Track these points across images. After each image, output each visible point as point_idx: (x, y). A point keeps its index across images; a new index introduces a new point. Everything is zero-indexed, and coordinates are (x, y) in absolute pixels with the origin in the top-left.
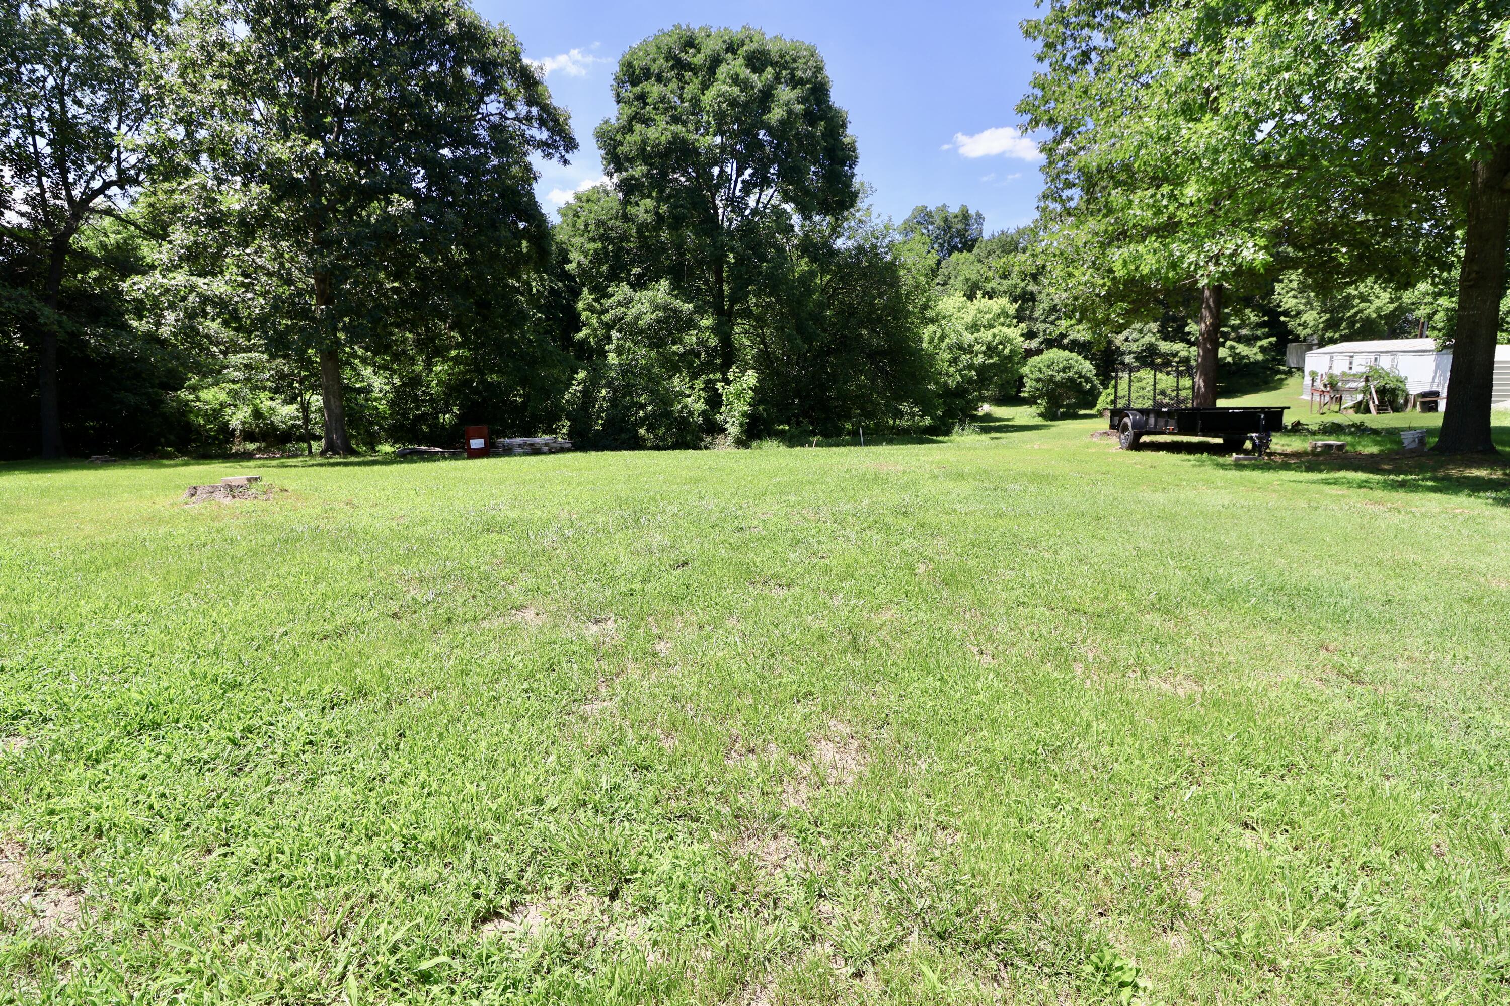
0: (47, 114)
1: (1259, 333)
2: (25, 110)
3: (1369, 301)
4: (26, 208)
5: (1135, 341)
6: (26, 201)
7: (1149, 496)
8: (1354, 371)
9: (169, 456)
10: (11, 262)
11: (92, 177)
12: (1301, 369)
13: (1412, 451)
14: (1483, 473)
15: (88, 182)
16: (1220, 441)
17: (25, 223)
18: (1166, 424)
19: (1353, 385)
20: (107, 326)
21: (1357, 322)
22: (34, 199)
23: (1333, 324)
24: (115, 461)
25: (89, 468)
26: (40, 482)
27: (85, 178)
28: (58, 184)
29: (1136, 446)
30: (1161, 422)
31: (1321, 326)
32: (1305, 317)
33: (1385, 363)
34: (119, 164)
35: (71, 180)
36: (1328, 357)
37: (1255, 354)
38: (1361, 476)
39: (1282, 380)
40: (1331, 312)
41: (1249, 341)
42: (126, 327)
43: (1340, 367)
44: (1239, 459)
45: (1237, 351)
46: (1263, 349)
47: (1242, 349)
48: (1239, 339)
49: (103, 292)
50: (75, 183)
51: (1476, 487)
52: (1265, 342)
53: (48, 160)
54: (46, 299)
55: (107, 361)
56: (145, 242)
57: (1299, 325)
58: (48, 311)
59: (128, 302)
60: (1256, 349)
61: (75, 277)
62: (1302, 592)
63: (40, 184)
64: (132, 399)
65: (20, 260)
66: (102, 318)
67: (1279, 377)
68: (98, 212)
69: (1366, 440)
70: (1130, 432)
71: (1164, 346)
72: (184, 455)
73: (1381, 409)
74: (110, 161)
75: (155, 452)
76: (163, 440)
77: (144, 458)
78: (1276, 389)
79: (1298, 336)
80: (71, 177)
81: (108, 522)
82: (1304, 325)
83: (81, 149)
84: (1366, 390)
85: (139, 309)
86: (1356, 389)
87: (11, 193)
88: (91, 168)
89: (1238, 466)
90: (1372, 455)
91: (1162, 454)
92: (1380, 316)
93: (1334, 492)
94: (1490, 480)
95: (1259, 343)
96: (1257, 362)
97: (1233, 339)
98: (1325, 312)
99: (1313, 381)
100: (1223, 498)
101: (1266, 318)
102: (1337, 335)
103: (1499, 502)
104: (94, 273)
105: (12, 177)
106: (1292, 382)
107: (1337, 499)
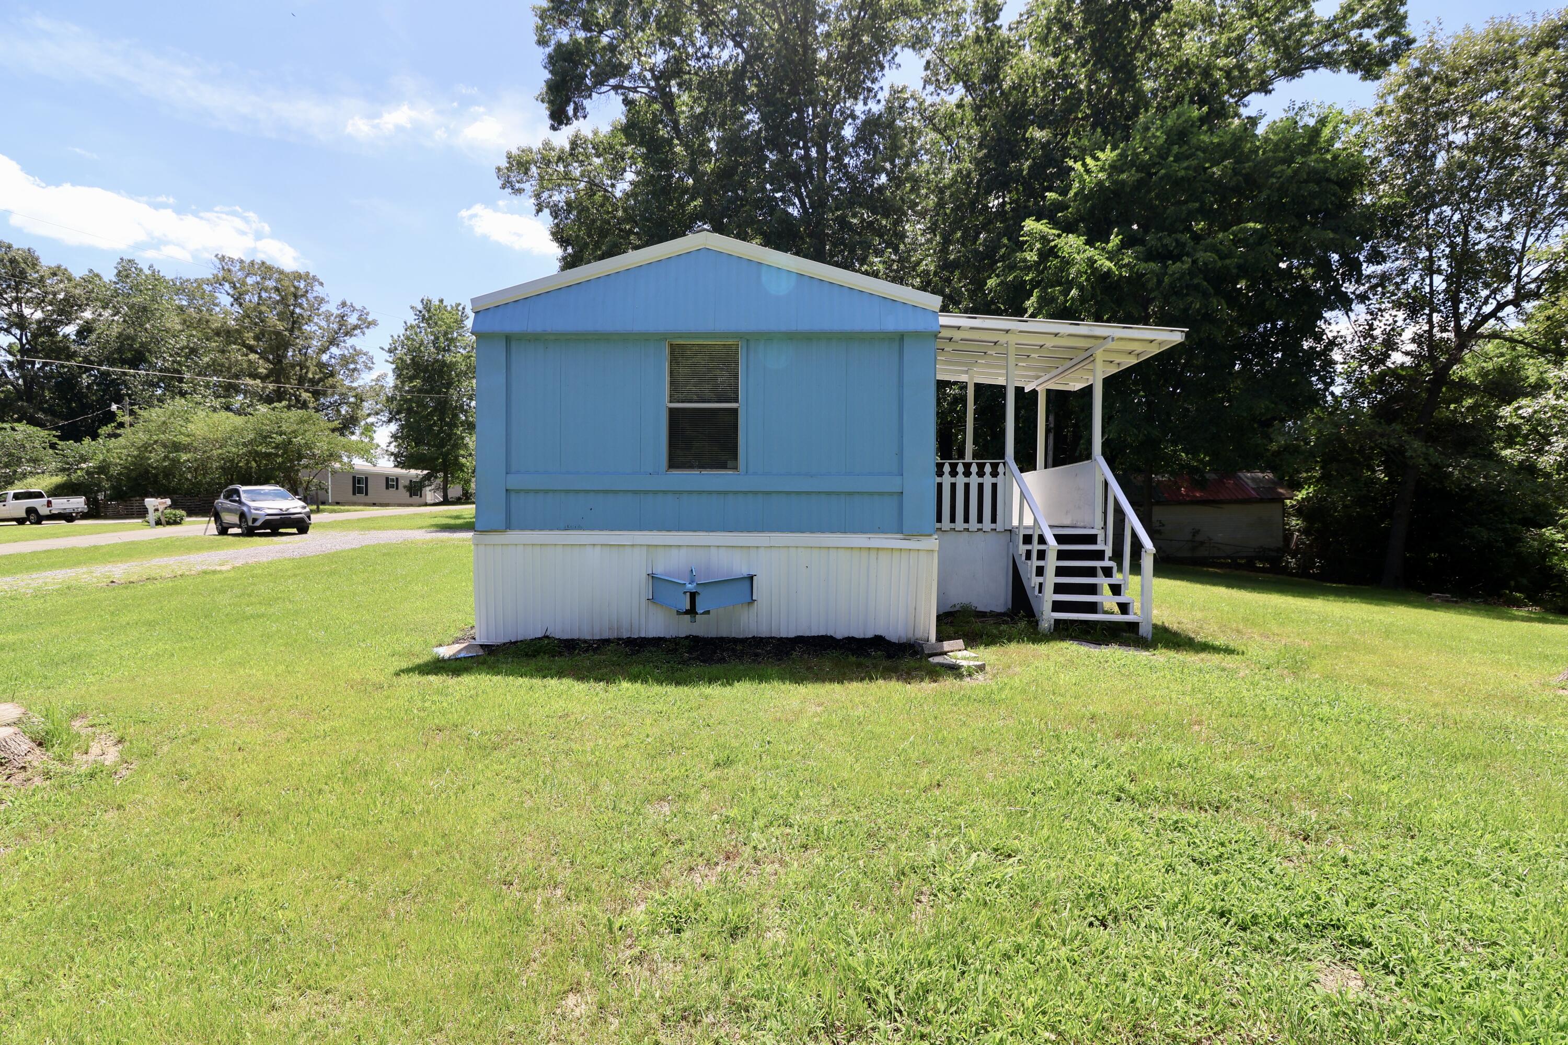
0: (1447, 250)
2: (1427, 254)
4: (1412, 347)
6: (1413, 340)
9: (1518, 604)
10: (1388, 400)
11: (1486, 302)
15: (1480, 308)
17: (1408, 360)
20: (1475, 456)
22: (1422, 336)
24: (1456, 602)
25: (1428, 607)
26: (1381, 617)
27: (1477, 304)
28: (1447, 317)
34: (1519, 280)
35: (1462, 310)
42: (1493, 457)
49: (1475, 420)
50: (1465, 312)
53: (1441, 297)
54: (1417, 433)
55: (1467, 493)
56: (1531, 361)
58: (1417, 444)
59: (1501, 428)
61: (1448, 408)
63: (1430, 321)
64: (1485, 535)
65: (1397, 398)
66: (1470, 449)
68: (1485, 337)
72: (1536, 603)
74: (1508, 279)
75: (1500, 596)
76: (1512, 583)
77: (1486, 602)
80: (1462, 307)
81: (1461, 690)
83: (1476, 276)
85: (1512, 435)
87: (1400, 335)
88: (1485, 293)
104: (1469, 402)
105: (1405, 320)
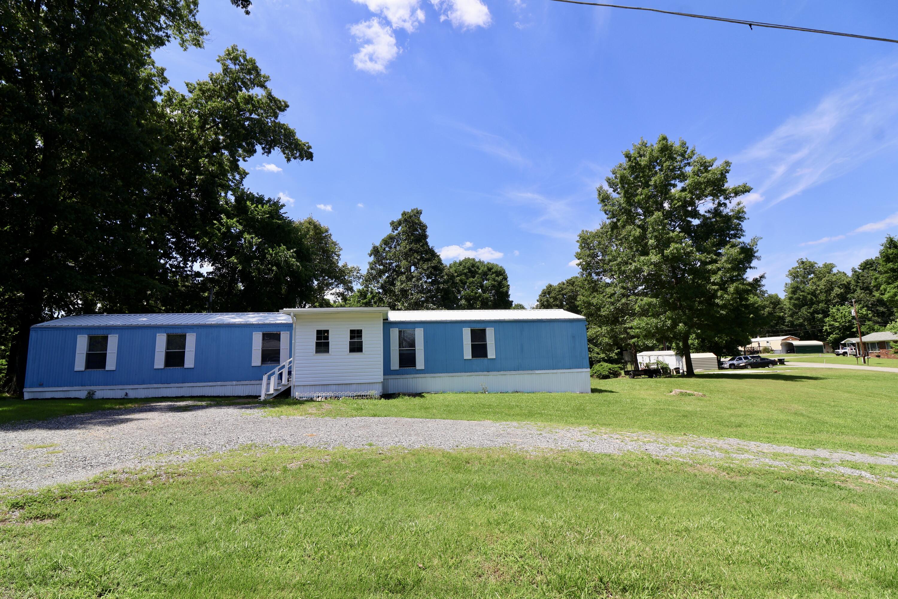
8: (652, 362)
36: (641, 357)
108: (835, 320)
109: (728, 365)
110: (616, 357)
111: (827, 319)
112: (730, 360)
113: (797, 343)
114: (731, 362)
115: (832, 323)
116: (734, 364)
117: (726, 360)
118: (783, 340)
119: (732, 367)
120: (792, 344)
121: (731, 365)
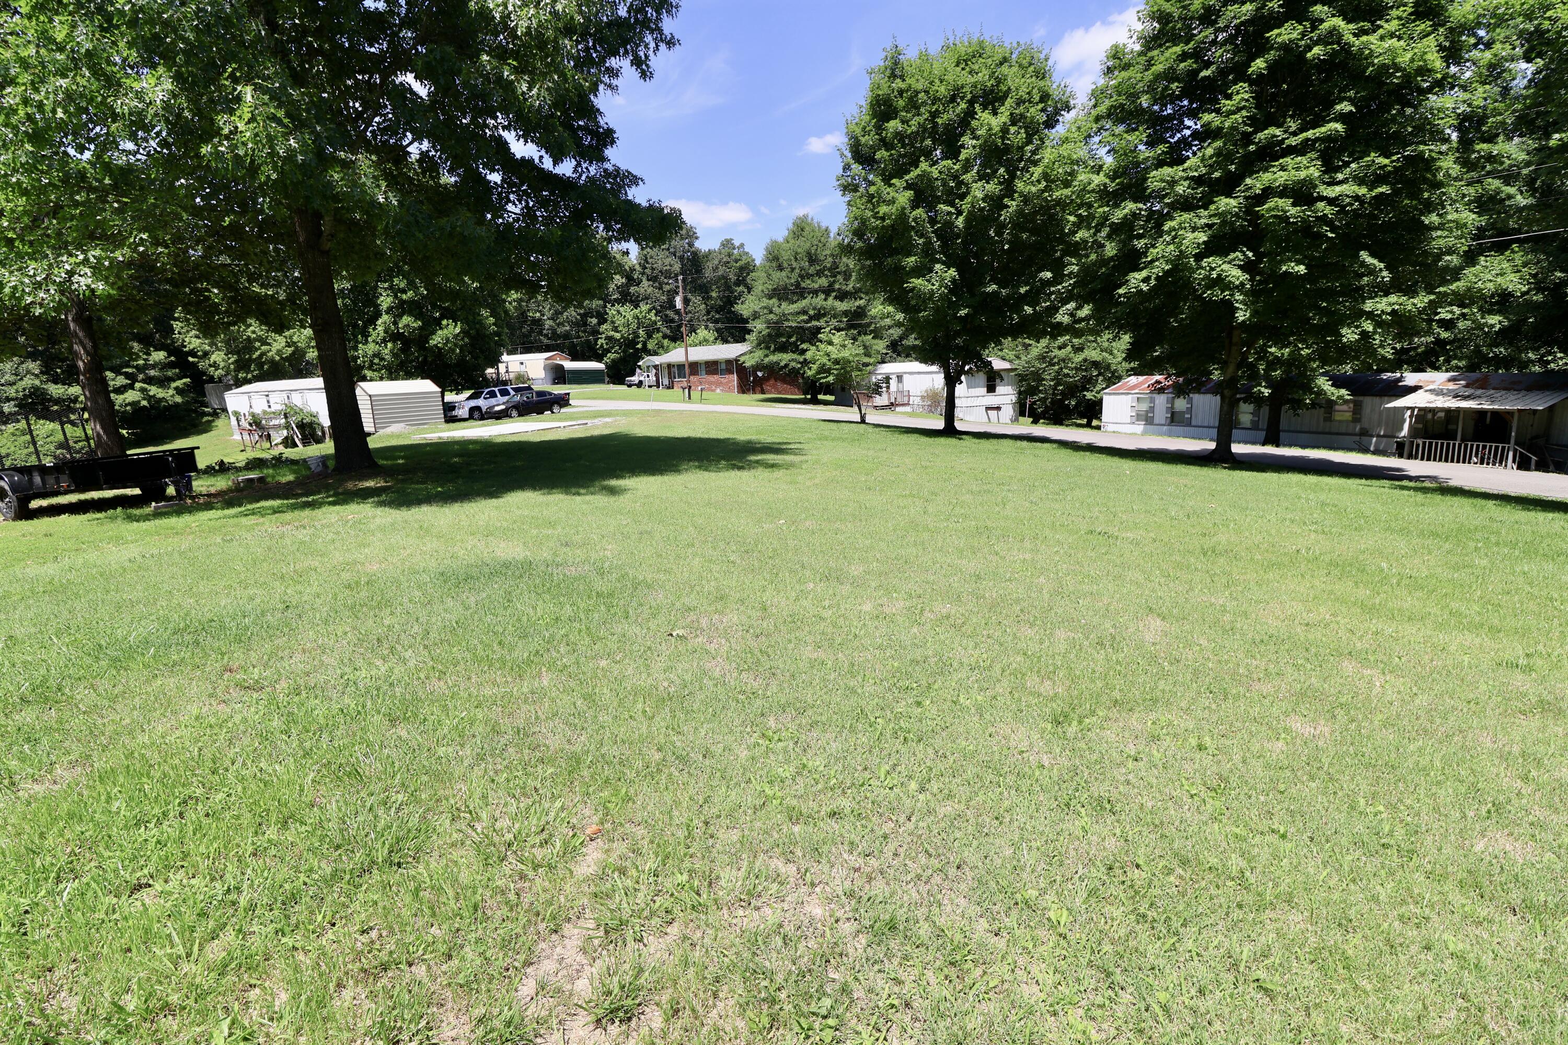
1: (170, 374)
3: (269, 344)
5: (12, 384)
7: (33, 570)
8: (273, 409)
12: (225, 410)
13: (319, 474)
14: (370, 484)
16: (137, 491)
18: (58, 481)
19: (276, 422)
21: (264, 363)
23: (242, 365)
29: (24, 513)
30: (51, 480)
31: (232, 367)
32: (214, 358)
33: (297, 400)
36: (246, 397)
37: (173, 396)
38: (276, 503)
39: (210, 422)
40: (238, 353)
41: (163, 382)
43: (259, 407)
44: (159, 507)
45: (151, 393)
46: (179, 391)
47: (154, 390)
48: (150, 380)
51: (364, 495)
52: (179, 383)
57: (210, 366)
60: (171, 392)
62: (205, 627)
67: (205, 419)
69: (285, 470)
70: (11, 497)
71: (56, 390)
73: (306, 442)
78: (206, 431)
79: (212, 377)
82: (215, 365)
84: (287, 426)
86: (279, 426)
89: (157, 515)
90: (289, 483)
91: (64, 517)
92: (282, 358)
93: (249, 523)
94: (377, 488)
95: (174, 385)
96: (177, 405)
97: (143, 381)
98: (232, 353)
99: (238, 420)
100: (133, 551)
101: (172, 358)
102: (250, 376)
103: (381, 504)
106: (220, 423)
107: (249, 529)
108: (616, 329)
109: (467, 409)
110: (178, 399)
111: (604, 327)
112: (469, 398)
113: (569, 365)
114: (473, 403)
115: (612, 333)
116: (478, 408)
117: (460, 399)
118: (546, 359)
119: (477, 414)
120: (562, 366)
121: (472, 410)
